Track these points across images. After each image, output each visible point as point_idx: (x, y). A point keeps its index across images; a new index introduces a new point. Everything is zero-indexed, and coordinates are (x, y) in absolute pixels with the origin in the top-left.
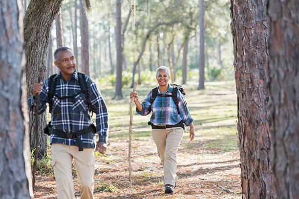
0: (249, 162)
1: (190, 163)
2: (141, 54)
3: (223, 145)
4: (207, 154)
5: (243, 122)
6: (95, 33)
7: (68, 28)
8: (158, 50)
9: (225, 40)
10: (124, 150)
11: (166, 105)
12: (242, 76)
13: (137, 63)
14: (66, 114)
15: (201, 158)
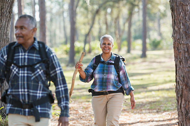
0: (186, 120)
1: (134, 121)
2: (92, 27)
3: (163, 105)
4: (149, 114)
5: (180, 86)
6: (51, 9)
7: (28, 4)
8: (106, 23)
9: (164, 15)
10: (77, 111)
11: (109, 72)
12: (179, 46)
13: (87, 35)
14: (24, 84)
15: (144, 117)
